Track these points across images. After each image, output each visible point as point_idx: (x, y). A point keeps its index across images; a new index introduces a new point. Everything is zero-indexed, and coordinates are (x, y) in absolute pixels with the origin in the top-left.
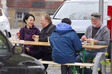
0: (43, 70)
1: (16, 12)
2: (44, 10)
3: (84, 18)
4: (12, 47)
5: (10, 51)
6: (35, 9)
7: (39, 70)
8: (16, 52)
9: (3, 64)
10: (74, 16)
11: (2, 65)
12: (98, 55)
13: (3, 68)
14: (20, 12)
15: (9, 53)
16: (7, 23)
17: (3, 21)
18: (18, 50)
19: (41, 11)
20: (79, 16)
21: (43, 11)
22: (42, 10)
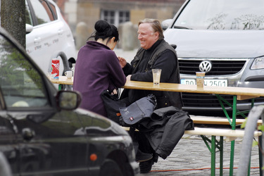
0: (128, 147)
1: (101, 10)
2: (167, 4)
3: (244, 26)
4: (55, 95)
5: (50, 103)
6: (145, 3)
7: (118, 146)
8: (64, 104)
9: (34, 133)
10: (222, 21)
11: (30, 135)
12: (254, 112)
13: (32, 141)
14: (110, 9)
15: (48, 107)
16: (69, 36)
17: (59, 32)
18: (69, 100)
19: (160, 7)
20: (234, 21)
21: (164, 7)
22: (162, 4)
